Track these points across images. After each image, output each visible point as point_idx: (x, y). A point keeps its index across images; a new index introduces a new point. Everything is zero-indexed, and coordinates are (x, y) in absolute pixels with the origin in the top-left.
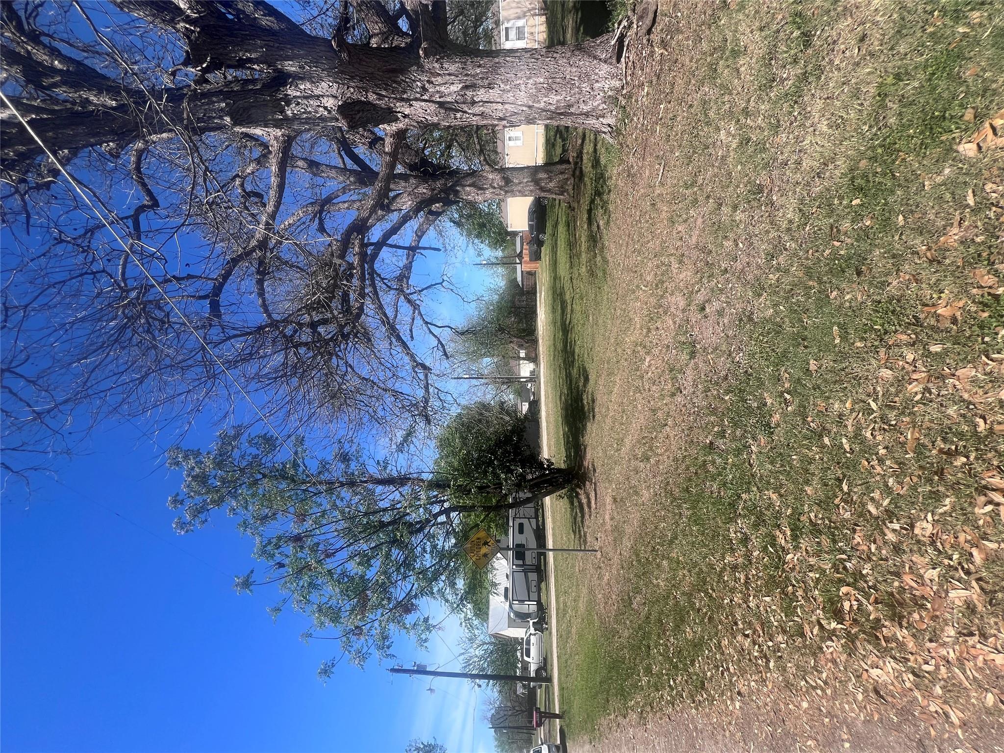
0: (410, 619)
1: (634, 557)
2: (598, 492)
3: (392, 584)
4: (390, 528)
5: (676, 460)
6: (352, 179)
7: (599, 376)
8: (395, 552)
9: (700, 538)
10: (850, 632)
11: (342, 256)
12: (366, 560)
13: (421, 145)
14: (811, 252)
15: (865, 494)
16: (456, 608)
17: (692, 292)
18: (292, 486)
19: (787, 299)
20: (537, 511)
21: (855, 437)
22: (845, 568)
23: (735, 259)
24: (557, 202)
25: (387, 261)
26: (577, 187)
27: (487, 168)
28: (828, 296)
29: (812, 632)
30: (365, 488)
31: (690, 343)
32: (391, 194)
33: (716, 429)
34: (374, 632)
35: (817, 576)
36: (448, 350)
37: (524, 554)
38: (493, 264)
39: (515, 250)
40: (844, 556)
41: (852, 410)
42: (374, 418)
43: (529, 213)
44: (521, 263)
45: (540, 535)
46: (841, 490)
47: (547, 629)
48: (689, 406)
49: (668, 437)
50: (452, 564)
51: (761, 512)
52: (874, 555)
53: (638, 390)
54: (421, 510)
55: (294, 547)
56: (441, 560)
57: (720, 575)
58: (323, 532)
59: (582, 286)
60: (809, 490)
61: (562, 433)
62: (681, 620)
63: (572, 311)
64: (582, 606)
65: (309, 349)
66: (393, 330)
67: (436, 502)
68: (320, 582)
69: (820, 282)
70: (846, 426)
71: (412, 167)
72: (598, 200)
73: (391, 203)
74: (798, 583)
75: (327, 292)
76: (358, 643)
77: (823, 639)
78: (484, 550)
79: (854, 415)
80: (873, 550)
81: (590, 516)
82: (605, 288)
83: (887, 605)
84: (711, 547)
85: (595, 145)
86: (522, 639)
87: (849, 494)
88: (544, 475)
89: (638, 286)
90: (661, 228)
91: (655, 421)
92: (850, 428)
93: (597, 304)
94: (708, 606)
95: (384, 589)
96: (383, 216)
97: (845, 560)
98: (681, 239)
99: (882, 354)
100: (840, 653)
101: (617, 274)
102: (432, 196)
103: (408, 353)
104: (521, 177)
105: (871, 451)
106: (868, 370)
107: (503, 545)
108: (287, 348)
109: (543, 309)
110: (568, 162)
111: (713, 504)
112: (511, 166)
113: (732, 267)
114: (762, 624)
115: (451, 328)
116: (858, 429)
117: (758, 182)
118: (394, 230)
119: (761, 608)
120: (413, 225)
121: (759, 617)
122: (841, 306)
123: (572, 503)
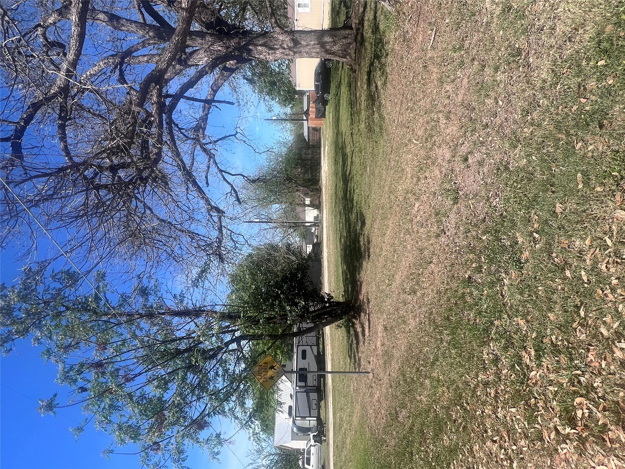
0: (203, 434)
1: (401, 378)
2: (372, 323)
3: (187, 404)
4: (186, 355)
5: (439, 292)
6: (151, 34)
7: (374, 221)
8: (190, 376)
9: (458, 360)
10: (581, 436)
11: (141, 104)
12: (164, 384)
13: (217, 7)
14: (560, 108)
15: (598, 319)
16: (246, 425)
17: (457, 145)
18: (94, 318)
19: (538, 149)
20: (318, 339)
21: (592, 270)
22: (579, 382)
23: (495, 115)
24: (341, 65)
25: (184, 112)
26: (358, 51)
27: (277, 29)
28: (574, 147)
29: (549, 437)
30: (162, 319)
31: (454, 190)
32: (188, 50)
33: (474, 265)
34: (171, 447)
35: (556, 389)
36: (240, 196)
37: (306, 377)
38: (282, 120)
39: (302, 108)
40: (579, 372)
41: (591, 246)
42: (171, 256)
43: (315, 74)
44: (307, 120)
45: (321, 359)
46: (579, 315)
47: (325, 440)
48: (451, 246)
49: (433, 272)
50: (242, 386)
51: (510, 336)
52: (604, 370)
53: (408, 232)
54: (214, 339)
55: (96, 373)
56: (232, 383)
57: (474, 391)
58: (123, 359)
59: (361, 141)
60: (551, 316)
61: (341, 271)
62: (440, 429)
63: (352, 163)
64: (355, 420)
65: (109, 191)
66: (189, 175)
67: (228, 332)
68: (120, 404)
69: (568, 134)
70: (585, 260)
71: (209, 26)
72: (376, 63)
73: (188, 58)
74: (540, 395)
75: (126, 137)
76: (156, 457)
77: (558, 443)
78: (270, 373)
79: (592, 250)
80: (603, 366)
81: (364, 342)
82: (381, 142)
83: (613, 412)
84: (467, 367)
85: (375, 13)
86: (304, 450)
87: (585, 319)
88: (325, 307)
89: (410, 140)
90: (431, 88)
91: (422, 259)
92: (588, 262)
93: (374, 155)
94: (463, 417)
95: (180, 408)
96: (181, 70)
97: (579, 375)
98: (449, 97)
99: (618, 198)
100: (573, 454)
101: (392, 129)
102: (226, 54)
103: (203, 198)
104: (309, 39)
105: (605, 282)
106: (605, 212)
107: (287, 369)
108: (87, 190)
109: (326, 161)
110: (351, 28)
111: (470, 330)
112: (299, 29)
113: (492, 122)
114: (508, 431)
115: (244, 176)
116: (595, 262)
117: (517, 46)
118: (191, 84)
119: (508, 418)
120: (209, 80)
121: (505, 425)
122: (584, 156)
123: (348, 332)
